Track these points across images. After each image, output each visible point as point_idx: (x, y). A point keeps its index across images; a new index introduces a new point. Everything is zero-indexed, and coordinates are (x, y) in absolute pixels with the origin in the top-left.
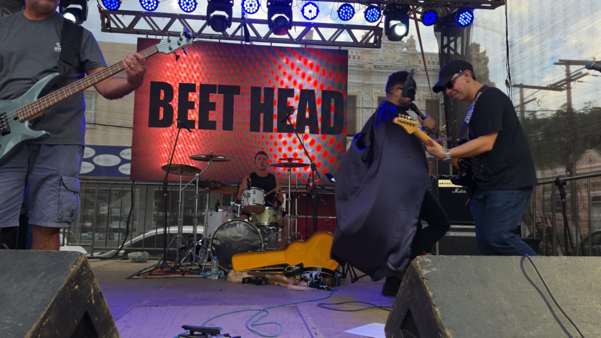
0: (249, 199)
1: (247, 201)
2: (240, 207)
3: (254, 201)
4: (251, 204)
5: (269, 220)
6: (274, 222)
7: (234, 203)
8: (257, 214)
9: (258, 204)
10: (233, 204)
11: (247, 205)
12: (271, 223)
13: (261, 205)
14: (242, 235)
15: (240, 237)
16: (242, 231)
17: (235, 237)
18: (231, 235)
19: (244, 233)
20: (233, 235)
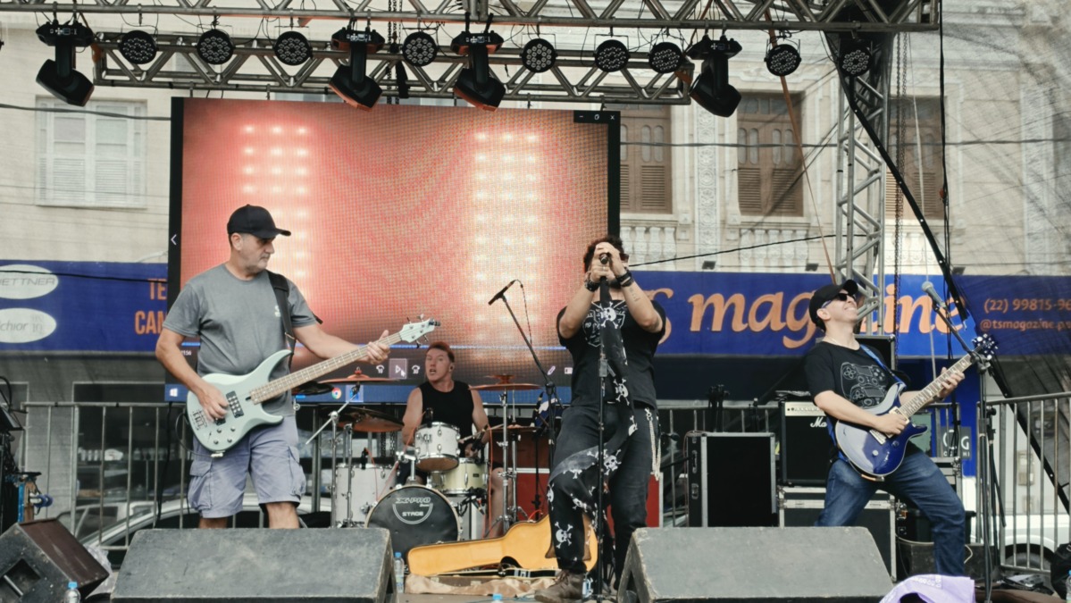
0: (430, 445)
1: (428, 450)
2: (415, 461)
3: (440, 450)
4: (434, 455)
5: (466, 483)
6: (475, 487)
7: (402, 453)
8: (443, 474)
9: (446, 454)
10: (403, 457)
11: (426, 457)
12: (469, 490)
13: (452, 457)
14: (421, 514)
15: (419, 517)
16: (422, 505)
17: (408, 518)
18: (401, 515)
19: (425, 510)
20: (404, 514)
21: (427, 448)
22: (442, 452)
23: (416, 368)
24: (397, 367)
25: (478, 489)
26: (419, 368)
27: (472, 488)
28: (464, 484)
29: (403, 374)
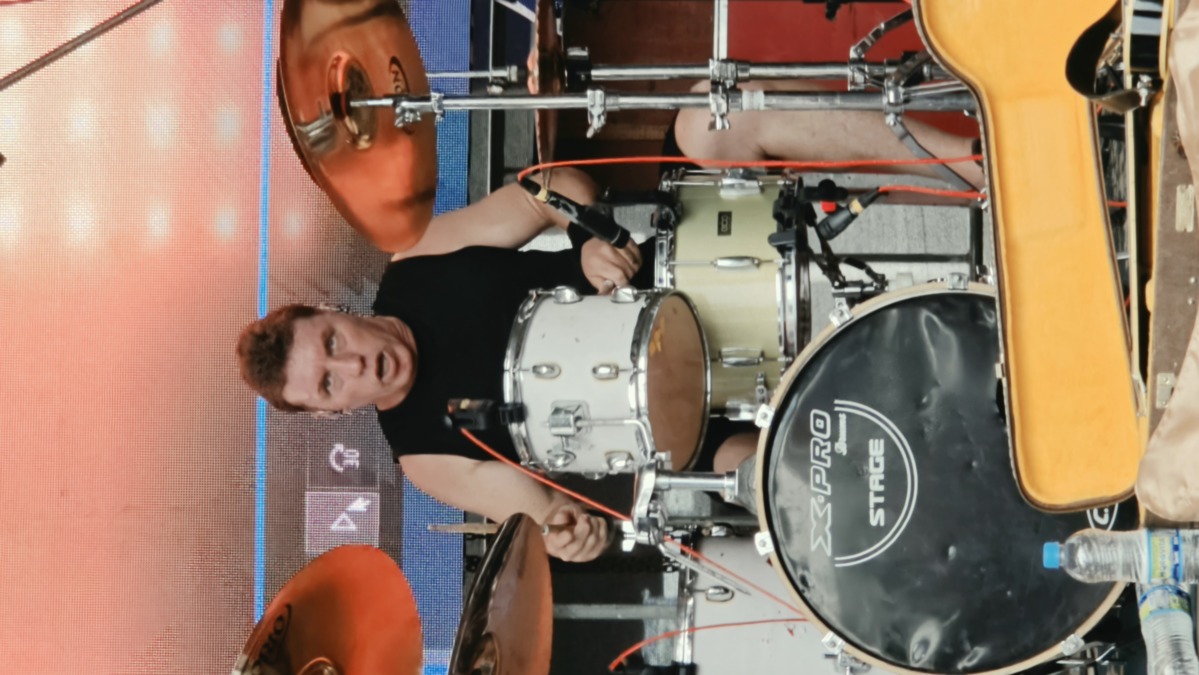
0: (594, 412)
1: (614, 422)
2: (660, 472)
3: (617, 371)
4: (635, 393)
5: (758, 263)
6: (772, 226)
7: (627, 526)
8: (717, 357)
9: (636, 343)
10: (641, 527)
11: (644, 424)
12: (782, 250)
13: (644, 317)
14: (876, 449)
15: (892, 455)
16: (842, 447)
17: (892, 505)
18: (880, 531)
19: (862, 432)
20: (877, 518)
21: (605, 422)
22: (625, 361)
23: (340, 458)
24: (335, 527)
25: (778, 216)
26: (339, 447)
27: (772, 239)
28: (754, 273)
29: (360, 505)
